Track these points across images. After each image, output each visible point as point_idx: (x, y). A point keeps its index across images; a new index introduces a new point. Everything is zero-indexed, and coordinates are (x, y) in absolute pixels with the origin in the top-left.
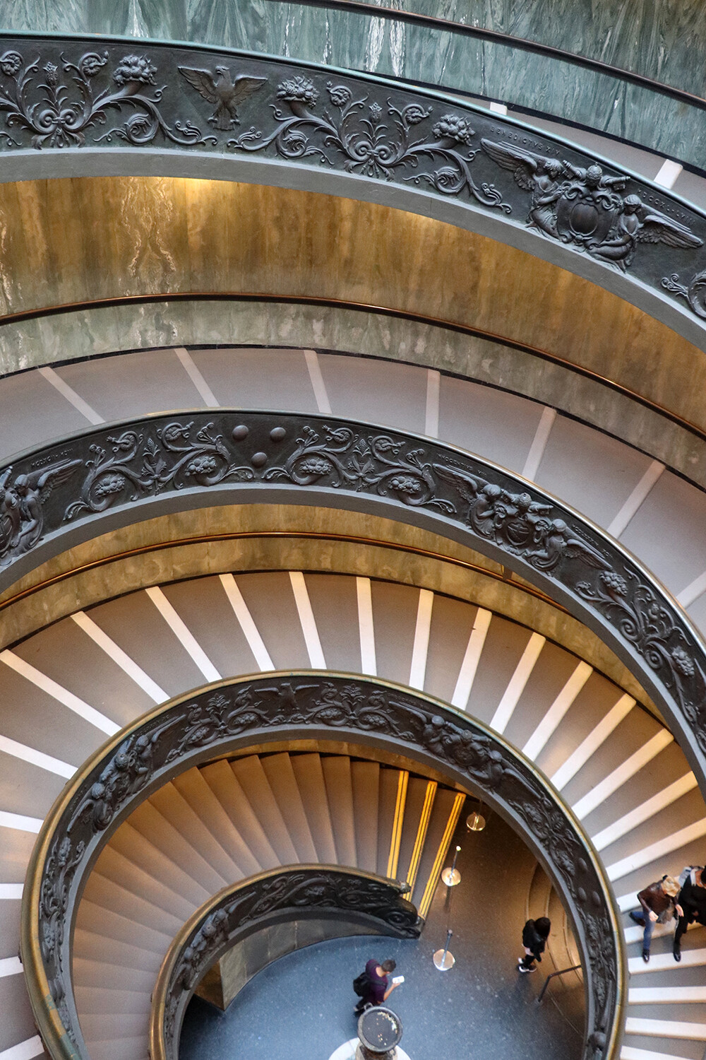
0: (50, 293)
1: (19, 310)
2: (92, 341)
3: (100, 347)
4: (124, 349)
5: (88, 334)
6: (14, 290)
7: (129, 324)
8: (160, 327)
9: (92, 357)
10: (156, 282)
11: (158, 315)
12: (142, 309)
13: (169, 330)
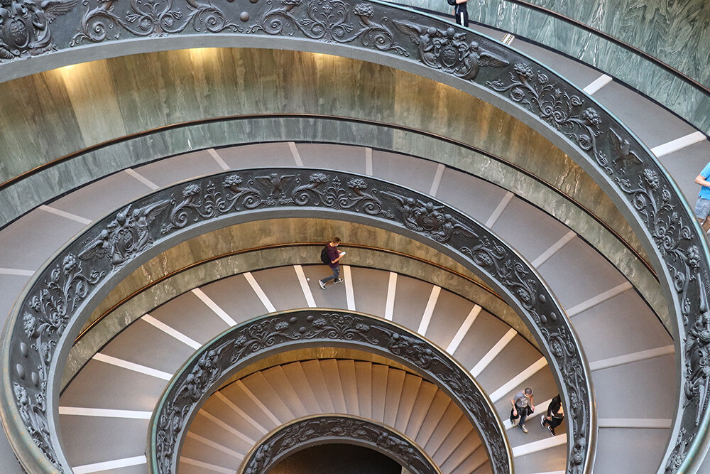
0: (593, 205)
1: (578, 200)
2: (599, 242)
3: (600, 247)
4: (609, 259)
5: (599, 237)
6: (579, 190)
7: (617, 251)
8: (628, 265)
9: (595, 249)
10: (637, 244)
11: (630, 259)
12: (626, 250)
13: (631, 271)
